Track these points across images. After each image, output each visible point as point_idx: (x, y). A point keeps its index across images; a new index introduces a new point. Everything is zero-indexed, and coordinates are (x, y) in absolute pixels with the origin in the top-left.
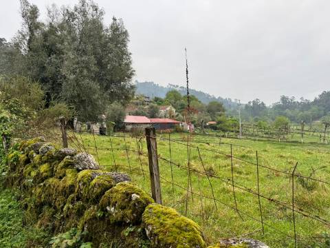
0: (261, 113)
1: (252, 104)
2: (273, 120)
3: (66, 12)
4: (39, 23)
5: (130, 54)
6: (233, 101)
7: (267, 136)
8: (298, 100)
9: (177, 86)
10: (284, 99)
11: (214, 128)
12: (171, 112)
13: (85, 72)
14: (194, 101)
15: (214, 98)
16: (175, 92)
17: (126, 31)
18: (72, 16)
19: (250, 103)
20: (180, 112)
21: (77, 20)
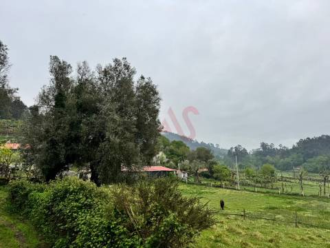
0: (243, 159)
6: (215, 146)
8: (277, 146)
10: (264, 145)
11: (206, 176)
12: (162, 158)
14: (183, 147)
19: (232, 149)
20: (170, 158)
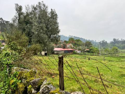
0: (105, 45)
1: (102, 42)
2: (111, 48)
3: (33, 7)
4: (22, 13)
5: (58, 23)
6: (94, 41)
7: (110, 54)
8: (120, 40)
9: (72, 36)
10: (114, 40)
11: (88, 52)
12: (71, 46)
13: (41, 31)
14: (80, 42)
15: (87, 40)
16: (72, 38)
17: (56, 14)
18: (35, 9)
19: (101, 41)
20: (74, 46)
21: (37, 10)
